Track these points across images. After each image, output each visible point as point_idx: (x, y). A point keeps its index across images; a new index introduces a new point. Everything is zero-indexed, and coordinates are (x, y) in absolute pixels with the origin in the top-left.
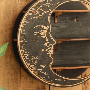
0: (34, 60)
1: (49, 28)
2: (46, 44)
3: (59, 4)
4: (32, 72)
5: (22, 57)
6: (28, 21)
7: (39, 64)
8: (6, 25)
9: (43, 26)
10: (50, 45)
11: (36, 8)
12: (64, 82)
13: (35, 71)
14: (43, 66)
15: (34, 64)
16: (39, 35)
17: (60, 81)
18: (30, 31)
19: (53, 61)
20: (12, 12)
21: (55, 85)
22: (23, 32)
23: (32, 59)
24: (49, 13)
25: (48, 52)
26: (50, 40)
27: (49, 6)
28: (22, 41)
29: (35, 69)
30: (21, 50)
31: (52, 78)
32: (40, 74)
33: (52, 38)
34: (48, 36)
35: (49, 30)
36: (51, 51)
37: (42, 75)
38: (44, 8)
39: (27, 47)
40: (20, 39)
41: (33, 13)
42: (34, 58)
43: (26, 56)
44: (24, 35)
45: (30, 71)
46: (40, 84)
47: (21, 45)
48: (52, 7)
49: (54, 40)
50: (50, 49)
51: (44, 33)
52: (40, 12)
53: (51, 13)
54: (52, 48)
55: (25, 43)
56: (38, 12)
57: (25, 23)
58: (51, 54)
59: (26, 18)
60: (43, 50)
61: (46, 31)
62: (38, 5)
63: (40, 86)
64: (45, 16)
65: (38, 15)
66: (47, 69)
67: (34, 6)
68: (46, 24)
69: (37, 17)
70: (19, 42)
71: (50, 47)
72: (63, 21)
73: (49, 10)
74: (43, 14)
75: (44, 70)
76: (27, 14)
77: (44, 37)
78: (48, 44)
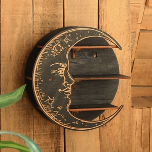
0: (50, 101)
1: (68, 66)
2: (64, 84)
6: (44, 58)
7: (55, 105)
8: (18, 60)
9: (60, 64)
10: (68, 85)
11: (53, 44)
13: (51, 113)
14: (60, 108)
15: (50, 106)
18: (47, 69)
19: (70, 102)
20: (25, 46)
21: (72, 128)
22: (39, 71)
23: (48, 100)
24: (68, 49)
26: (68, 80)
27: (68, 42)
28: (38, 80)
29: (50, 111)
30: (36, 90)
31: (69, 121)
32: (56, 117)
33: (70, 77)
34: (66, 74)
35: (67, 69)
37: (58, 117)
38: (62, 43)
39: (42, 87)
40: (36, 78)
41: (50, 49)
42: (51, 99)
43: (41, 96)
44: (39, 73)
45: (46, 113)
46: (54, 126)
47: (36, 84)
48: (71, 43)
49: (72, 80)
50: (68, 89)
51: (61, 72)
52: (58, 48)
53: (70, 49)
54: (70, 88)
56: (56, 48)
57: (41, 60)
58: (69, 94)
60: (60, 90)
62: (55, 40)
63: (54, 128)
64: (64, 52)
65: (55, 52)
67: (52, 41)
68: (64, 61)
69: (54, 54)
70: (34, 81)
71: (68, 86)
72: (81, 57)
73: (67, 47)
74: (61, 50)
75: (61, 112)
76: (43, 50)
77: (61, 76)
78: (66, 84)
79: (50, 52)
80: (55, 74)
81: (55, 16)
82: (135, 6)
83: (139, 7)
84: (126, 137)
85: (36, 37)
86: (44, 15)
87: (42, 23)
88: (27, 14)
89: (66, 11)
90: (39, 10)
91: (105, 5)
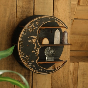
0: (27, 58)
1: (37, 38)
2: (35, 48)
3: (44, 23)
4: (25, 65)
5: (20, 56)
6: (24, 33)
7: (30, 60)
9: (33, 37)
10: (37, 48)
11: (30, 25)
12: (44, 71)
13: (27, 64)
14: (32, 61)
15: (27, 60)
16: (31, 42)
17: (42, 70)
19: (38, 58)
20: (12, 24)
22: (21, 40)
23: (26, 57)
24: (38, 28)
25: (36, 53)
27: (38, 24)
28: (21, 46)
34: (36, 42)
35: (37, 39)
36: (38, 52)
37: (32, 67)
40: (20, 44)
41: (28, 28)
42: (28, 56)
43: (23, 55)
45: (25, 64)
48: (39, 25)
49: (40, 46)
50: (37, 51)
51: (34, 41)
52: (32, 28)
54: (38, 50)
55: (23, 47)
56: (31, 28)
57: (23, 34)
58: (38, 54)
59: (24, 32)
60: (33, 52)
61: (35, 40)
62: (31, 23)
65: (31, 30)
66: (34, 63)
67: (29, 24)
70: (19, 46)
71: (37, 49)
73: (38, 27)
74: (34, 29)
75: (33, 64)
76: (24, 29)
77: (34, 43)
78: (36, 48)
79: (28, 30)
80: (30, 42)
81: (29, 8)
82: (73, 4)
83: (75, 5)
84: (66, 78)
85: (18, 20)
86: (23, 7)
87: (22, 12)
88: (14, 6)
89: (35, 6)
90: (20, 4)
91: (57, 3)
